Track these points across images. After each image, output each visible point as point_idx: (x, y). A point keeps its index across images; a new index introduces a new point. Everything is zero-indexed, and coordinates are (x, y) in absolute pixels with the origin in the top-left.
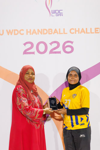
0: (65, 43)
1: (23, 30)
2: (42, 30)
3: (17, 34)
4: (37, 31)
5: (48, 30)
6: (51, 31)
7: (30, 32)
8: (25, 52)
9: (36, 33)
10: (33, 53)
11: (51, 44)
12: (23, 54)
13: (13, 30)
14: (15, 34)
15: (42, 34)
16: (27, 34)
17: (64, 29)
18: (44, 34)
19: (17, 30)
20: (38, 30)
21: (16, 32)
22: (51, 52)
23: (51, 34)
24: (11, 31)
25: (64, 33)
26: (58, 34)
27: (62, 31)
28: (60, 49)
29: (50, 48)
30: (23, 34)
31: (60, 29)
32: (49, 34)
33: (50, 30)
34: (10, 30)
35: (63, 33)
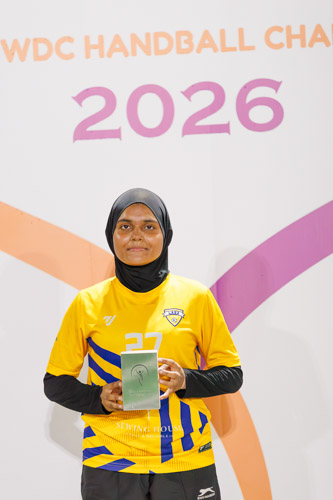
0: (245, 87)
1: (70, 39)
2: (148, 35)
3: (45, 57)
4: (128, 43)
5: (174, 36)
6: (186, 42)
7: (100, 46)
8: (82, 132)
9: (123, 49)
10: (116, 134)
11: (188, 93)
12: (75, 139)
13: (27, 41)
14: (37, 58)
15: (149, 54)
16: (88, 56)
17: (241, 31)
18: (158, 52)
19: (45, 41)
20: (134, 38)
21: (43, 49)
22: (190, 128)
23: (187, 51)
24: (22, 44)
25: (243, 48)
26: (215, 50)
27: (232, 40)
28: (228, 114)
29: (184, 110)
30: (71, 56)
31: (223, 32)
32: (180, 51)
33: (184, 38)
34: (15, 42)
35: (237, 46)
